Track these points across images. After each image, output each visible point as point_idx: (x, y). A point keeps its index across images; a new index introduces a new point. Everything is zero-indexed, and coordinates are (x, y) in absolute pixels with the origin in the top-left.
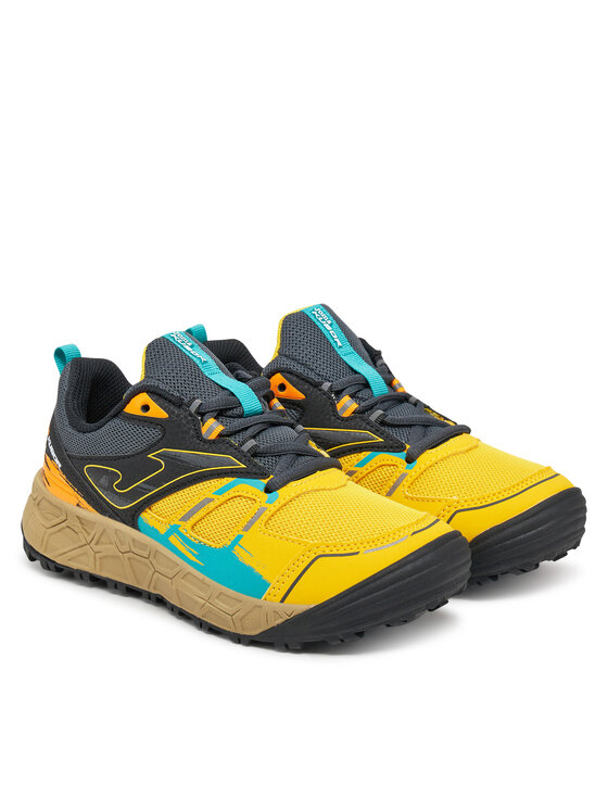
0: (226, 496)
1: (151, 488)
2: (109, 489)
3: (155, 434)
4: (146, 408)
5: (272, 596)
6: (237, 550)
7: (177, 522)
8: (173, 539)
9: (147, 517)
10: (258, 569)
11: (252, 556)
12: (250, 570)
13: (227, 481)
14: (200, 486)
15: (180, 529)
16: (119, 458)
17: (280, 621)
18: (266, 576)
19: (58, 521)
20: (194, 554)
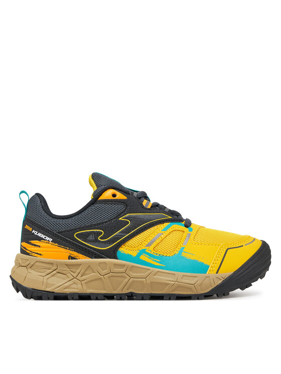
0: (169, 231)
1: (125, 234)
2: (96, 241)
3: (121, 207)
4: (114, 195)
5: (211, 272)
6: (184, 254)
7: (143, 248)
8: (143, 257)
9: (123, 250)
10: (200, 260)
11: (193, 255)
12: (195, 262)
13: (166, 224)
14: (152, 229)
15: (147, 251)
16: (99, 224)
17: (220, 282)
18: (206, 262)
19: (50, 271)
20: (157, 262)
